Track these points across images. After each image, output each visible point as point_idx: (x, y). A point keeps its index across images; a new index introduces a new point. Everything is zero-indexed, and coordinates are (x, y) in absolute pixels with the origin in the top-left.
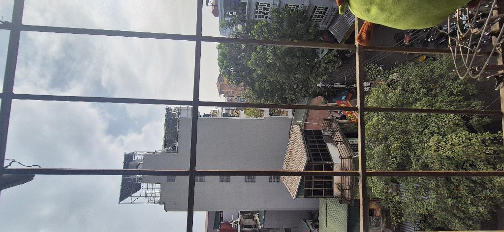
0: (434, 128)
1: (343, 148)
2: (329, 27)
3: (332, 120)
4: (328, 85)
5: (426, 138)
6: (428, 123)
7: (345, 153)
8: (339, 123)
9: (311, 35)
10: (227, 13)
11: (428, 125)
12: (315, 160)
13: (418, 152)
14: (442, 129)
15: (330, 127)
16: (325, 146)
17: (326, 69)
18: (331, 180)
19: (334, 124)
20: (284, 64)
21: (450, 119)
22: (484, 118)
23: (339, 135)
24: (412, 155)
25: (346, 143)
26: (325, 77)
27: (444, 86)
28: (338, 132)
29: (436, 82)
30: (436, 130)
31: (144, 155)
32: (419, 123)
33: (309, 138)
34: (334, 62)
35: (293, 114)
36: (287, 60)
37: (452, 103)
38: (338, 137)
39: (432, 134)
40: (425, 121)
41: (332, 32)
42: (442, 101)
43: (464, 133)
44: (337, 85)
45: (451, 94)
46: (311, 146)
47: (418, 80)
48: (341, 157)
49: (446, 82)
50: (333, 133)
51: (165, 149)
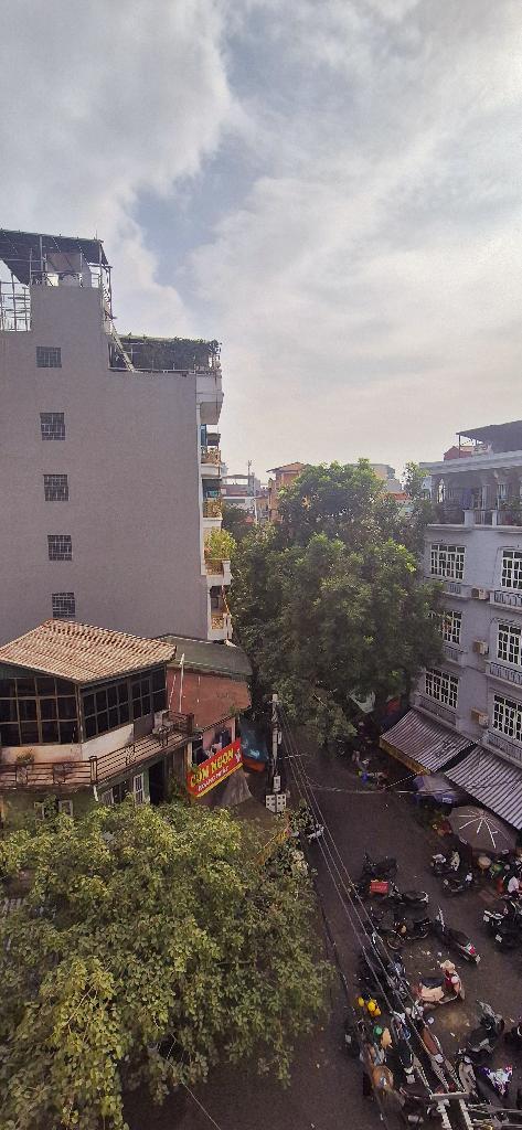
0: (138, 976)
1: (118, 764)
2: (416, 711)
3: (188, 731)
4: (275, 718)
5: (117, 960)
6: (151, 961)
7: (107, 768)
8: (182, 751)
9: (387, 675)
10: (442, 482)
11: (145, 961)
12: (88, 700)
13: (85, 943)
14: (133, 996)
15: (176, 729)
16: (124, 721)
17: (313, 712)
18: (40, 739)
19: (180, 738)
20: (322, 617)
21: (154, 1014)
22: (165, 1087)
23: (153, 752)
24: (82, 928)
25: (133, 767)
26: (293, 712)
27: (250, 983)
28: (159, 749)
29: (262, 965)
30: (131, 983)
31: (100, 290)
32: (154, 941)
33: (145, 684)
34: (328, 729)
35: (215, 642)
36: (327, 625)
37: (204, 1007)
38: (147, 749)
39: (125, 974)
40: (159, 953)
41: (404, 720)
42: (208, 986)
43: (118, 1049)
44: (277, 738)
45: (228, 1002)
46: (123, 688)
47: (266, 926)
48: (93, 760)
49: (259, 990)
50: (158, 738)
51: (119, 342)
